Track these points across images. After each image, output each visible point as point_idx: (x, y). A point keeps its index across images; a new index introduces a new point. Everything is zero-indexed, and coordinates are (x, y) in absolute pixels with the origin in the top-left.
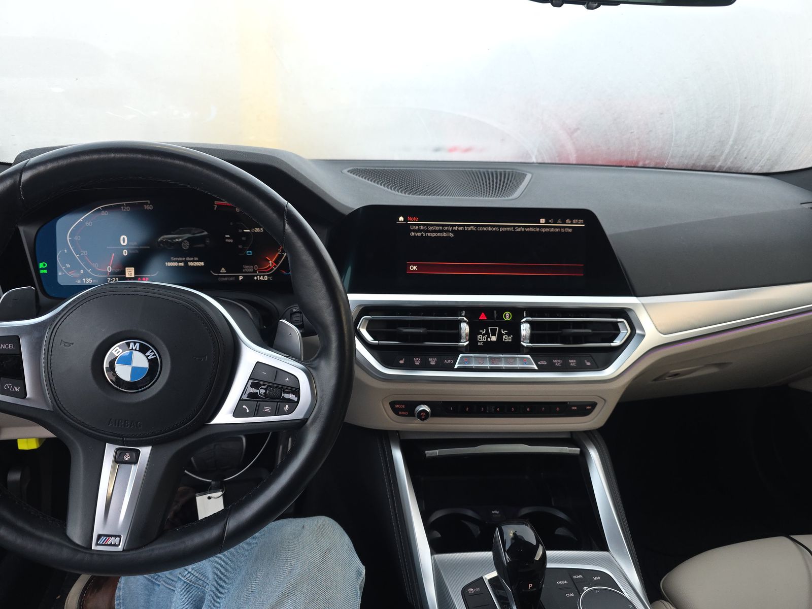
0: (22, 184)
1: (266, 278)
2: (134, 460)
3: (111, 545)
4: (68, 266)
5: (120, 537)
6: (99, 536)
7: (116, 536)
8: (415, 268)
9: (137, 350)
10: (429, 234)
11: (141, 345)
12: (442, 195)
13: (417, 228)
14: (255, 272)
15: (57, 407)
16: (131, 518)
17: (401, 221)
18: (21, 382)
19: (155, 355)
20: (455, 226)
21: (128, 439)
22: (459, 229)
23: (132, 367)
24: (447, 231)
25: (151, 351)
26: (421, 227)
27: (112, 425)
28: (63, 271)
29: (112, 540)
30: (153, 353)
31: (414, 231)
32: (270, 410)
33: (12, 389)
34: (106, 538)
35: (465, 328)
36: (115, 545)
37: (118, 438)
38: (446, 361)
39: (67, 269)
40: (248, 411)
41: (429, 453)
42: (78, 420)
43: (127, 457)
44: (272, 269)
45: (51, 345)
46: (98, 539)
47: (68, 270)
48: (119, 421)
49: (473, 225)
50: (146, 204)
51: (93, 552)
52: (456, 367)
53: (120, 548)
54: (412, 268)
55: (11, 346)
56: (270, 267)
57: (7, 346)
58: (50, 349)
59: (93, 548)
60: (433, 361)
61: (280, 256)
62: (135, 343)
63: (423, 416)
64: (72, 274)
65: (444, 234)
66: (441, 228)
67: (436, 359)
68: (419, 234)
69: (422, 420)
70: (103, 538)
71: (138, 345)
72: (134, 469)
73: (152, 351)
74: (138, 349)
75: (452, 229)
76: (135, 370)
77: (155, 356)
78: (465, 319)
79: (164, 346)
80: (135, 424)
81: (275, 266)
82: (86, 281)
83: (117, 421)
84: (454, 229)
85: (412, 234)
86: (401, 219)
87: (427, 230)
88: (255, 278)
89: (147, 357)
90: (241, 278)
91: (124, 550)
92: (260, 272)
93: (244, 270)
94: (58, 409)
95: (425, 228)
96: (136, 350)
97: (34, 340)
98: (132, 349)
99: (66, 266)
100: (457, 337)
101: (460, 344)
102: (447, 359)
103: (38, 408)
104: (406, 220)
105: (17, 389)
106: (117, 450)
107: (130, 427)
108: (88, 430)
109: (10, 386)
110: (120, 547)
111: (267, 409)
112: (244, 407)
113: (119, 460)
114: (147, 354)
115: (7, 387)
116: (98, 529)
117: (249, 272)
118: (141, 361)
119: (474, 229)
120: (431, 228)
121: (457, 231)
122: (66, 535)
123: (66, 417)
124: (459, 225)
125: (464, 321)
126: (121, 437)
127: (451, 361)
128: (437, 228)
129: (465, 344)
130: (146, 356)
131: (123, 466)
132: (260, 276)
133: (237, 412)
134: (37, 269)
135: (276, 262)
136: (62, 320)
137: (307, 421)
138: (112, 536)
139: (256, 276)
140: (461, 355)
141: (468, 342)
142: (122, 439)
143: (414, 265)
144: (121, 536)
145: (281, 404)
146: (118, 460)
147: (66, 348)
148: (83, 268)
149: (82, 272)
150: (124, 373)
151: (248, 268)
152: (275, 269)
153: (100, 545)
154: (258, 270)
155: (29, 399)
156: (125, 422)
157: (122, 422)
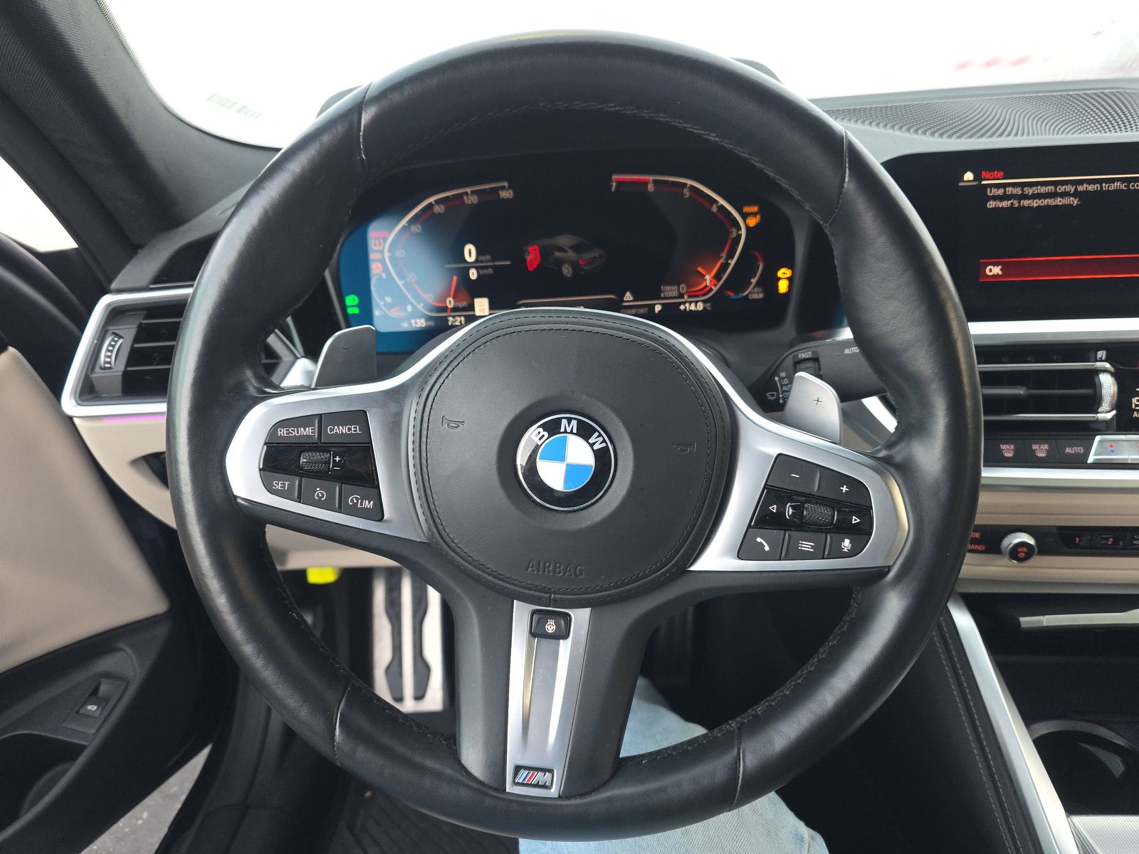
0: (362, 129)
1: (700, 307)
2: (563, 633)
3: (537, 786)
4: (389, 300)
5: (551, 771)
6: (518, 769)
7: (544, 770)
8: (996, 270)
9: (574, 434)
10: (1026, 203)
11: (580, 422)
12: (1009, 135)
13: (1001, 192)
14: (681, 296)
15: (438, 536)
16: (568, 739)
17: (969, 181)
18: (375, 491)
19: (604, 441)
20: (1081, 182)
21: (558, 596)
22: (1091, 188)
23: (567, 465)
24: (1063, 195)
25: (597, 434)
26: (1009, 190)
27: (533, 571)
28: (381, 309)
29: (539, 777)
30: (601, 439)
31: (995, 198)
32: (812, 547)
33: (361, 504)
34: (528, 773)
35: (1108, 384)
36: (544, 787)
37: (542, 594)
38: (1068, 450)
39: (387, 305)
40: (767, 548)
41: (1027, 621)
42: (474, 560)
43: (551, 627)
44: (711, 290)
45: (425, 425)
46: (516, 774)
47: (389, 306)
48: (545, 564)
49: (1118, 179)
50: (503, 188)
51: (508, 797)
52: (1090, 460)
53: (554, 792)
54: (991, 270)
55: (355, 429)
56: (706, 286)
57: (349, 429)
58: (424, 433)
59: (509, 788)
60: (1041, 450)
61: (724, 267)
62: (569, 420)
63: (1020, 554)
64: (394, 313)
65: (1059, 201)
66: (1051, 188)
67: (1046, 447)
68: (1005, 204)
69: (1020, 560)
70: (523, 773)
71: (574, 423)
72: (565, 647)
73: (600, 435)
74: (575, 431)
75: (1076, 189)
76: (572, 470)
77: (604, 445)
78: (1107, 365)
79: (620, 424)
80: (572, 571)
81: (716, 285)
82: (416, 323)
83: (541, 563)
84: (1080, 188)
85: (991, 204)
86: (969, 176)
87: (1023, 194)
88: (682, 307)
89: (592, 445)
90: (658, 308)
91: (559, 797)
92: (689, 297)
93: (662, 295)
94: (440, 540)
95: (1018, 191)
96: (571, 432)
97: (389, 418)
98: (565, 432)
99: (384, 300)
100: (1093, 402)
101: (1099, 415)
102: (1071, 446)
103: (404, 537)
104: (978, 178)
105: (368, 504)
106: (534, 612)
107: (564, 574)
108: (490, 578)
109: (357, 499)
110: (553, 790)
111: (807, 546)
112: (759, 540)
113: (539, 632)
114: (591, 441)
115: (352, 501)
116: (513, 757)
117: (671, 298)
118: (580, 453)
119: (1123, 187)
120: (1029, 191)
121: (1086, 192)
122: (460, 763)
123: (453, 554)
124: (1090, 182)
125: (1105, 371)
126: (546, 593)
127: (1080, 450)
128: (1043, 190)
129: (1109, 416)
130: (589, 443)
131: (545, 642)
132: (691, 303)
133: (745, 549)
134: (344, 307)
135: (717, 277)
136: (441, 380)
137: (888, 572)
138: (538, 769)
139: (684, 303)
140: (1098, 438)
141: (1114, 412)
142: (547, 595)
143: (995, 264)
144: (553, 771)
145: (836, 536)
146: (536, 632)
147: (456, 430)
148: (411, 304)
149: (409, 308)
150: (553, 475)
151: (670, 291)
152: (715, 289)
153: (518, 784)
154: (687, 292)
155: (387, 521)
156: (555, 567)
157: (550, 566)
